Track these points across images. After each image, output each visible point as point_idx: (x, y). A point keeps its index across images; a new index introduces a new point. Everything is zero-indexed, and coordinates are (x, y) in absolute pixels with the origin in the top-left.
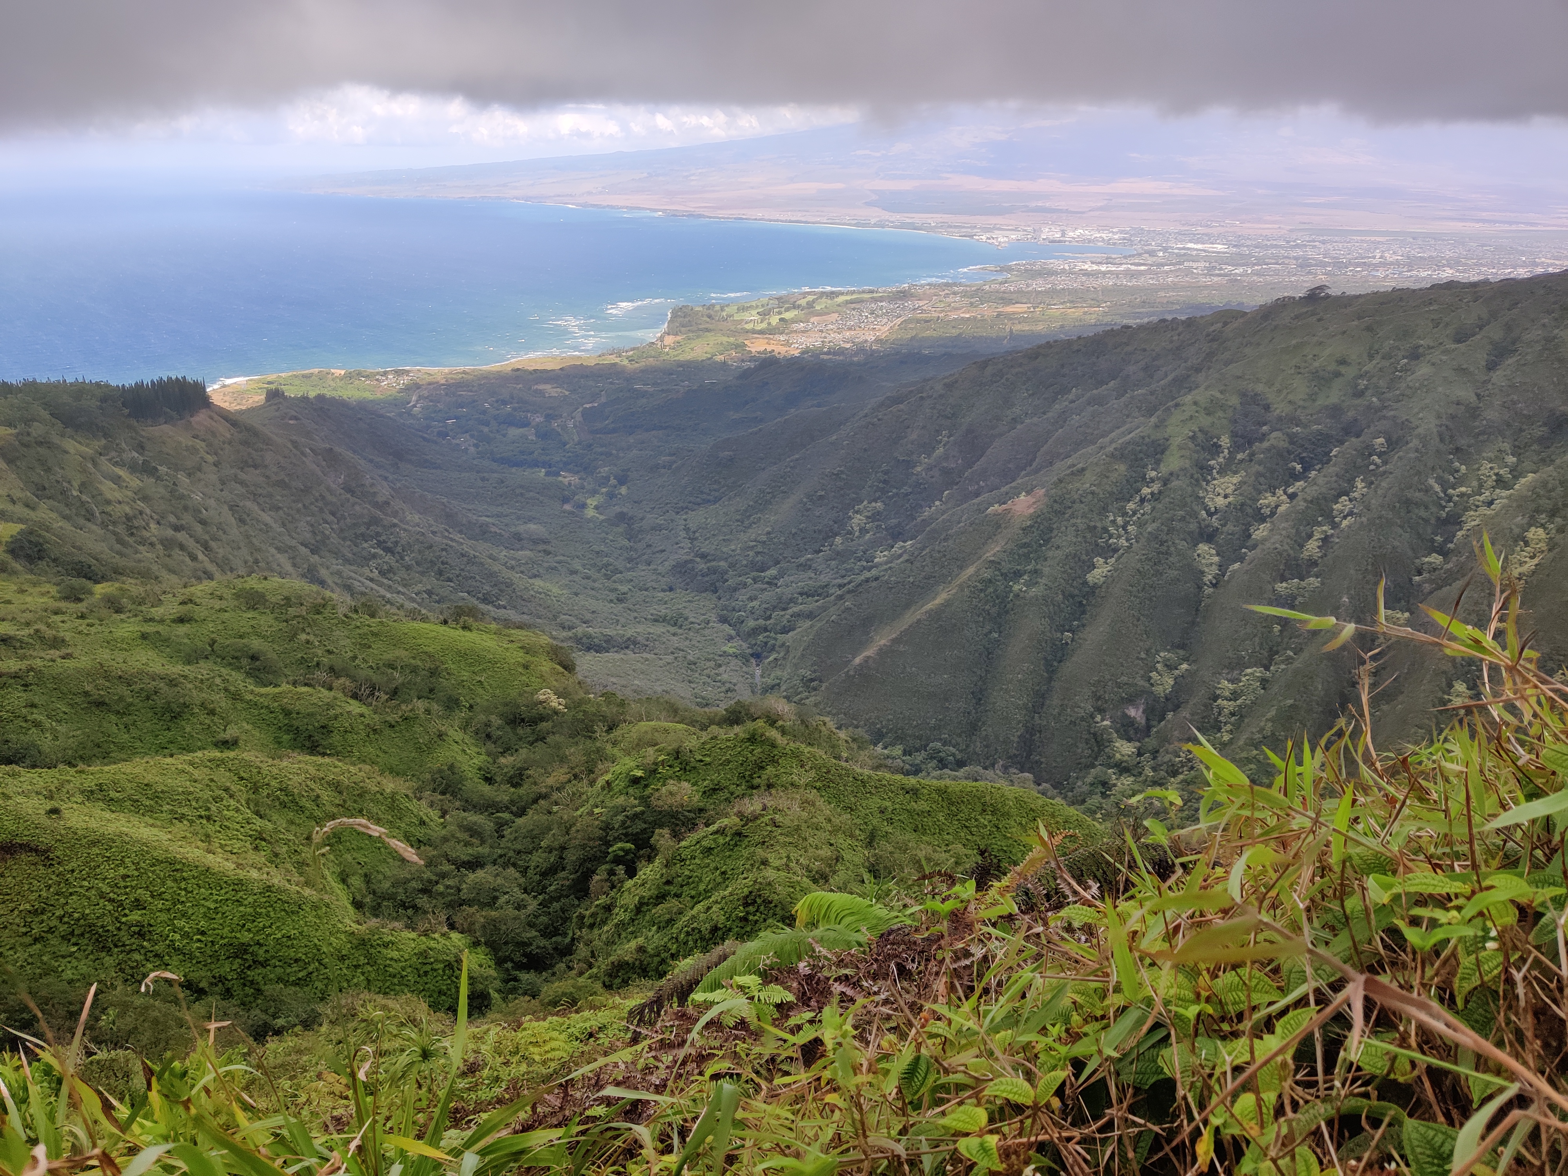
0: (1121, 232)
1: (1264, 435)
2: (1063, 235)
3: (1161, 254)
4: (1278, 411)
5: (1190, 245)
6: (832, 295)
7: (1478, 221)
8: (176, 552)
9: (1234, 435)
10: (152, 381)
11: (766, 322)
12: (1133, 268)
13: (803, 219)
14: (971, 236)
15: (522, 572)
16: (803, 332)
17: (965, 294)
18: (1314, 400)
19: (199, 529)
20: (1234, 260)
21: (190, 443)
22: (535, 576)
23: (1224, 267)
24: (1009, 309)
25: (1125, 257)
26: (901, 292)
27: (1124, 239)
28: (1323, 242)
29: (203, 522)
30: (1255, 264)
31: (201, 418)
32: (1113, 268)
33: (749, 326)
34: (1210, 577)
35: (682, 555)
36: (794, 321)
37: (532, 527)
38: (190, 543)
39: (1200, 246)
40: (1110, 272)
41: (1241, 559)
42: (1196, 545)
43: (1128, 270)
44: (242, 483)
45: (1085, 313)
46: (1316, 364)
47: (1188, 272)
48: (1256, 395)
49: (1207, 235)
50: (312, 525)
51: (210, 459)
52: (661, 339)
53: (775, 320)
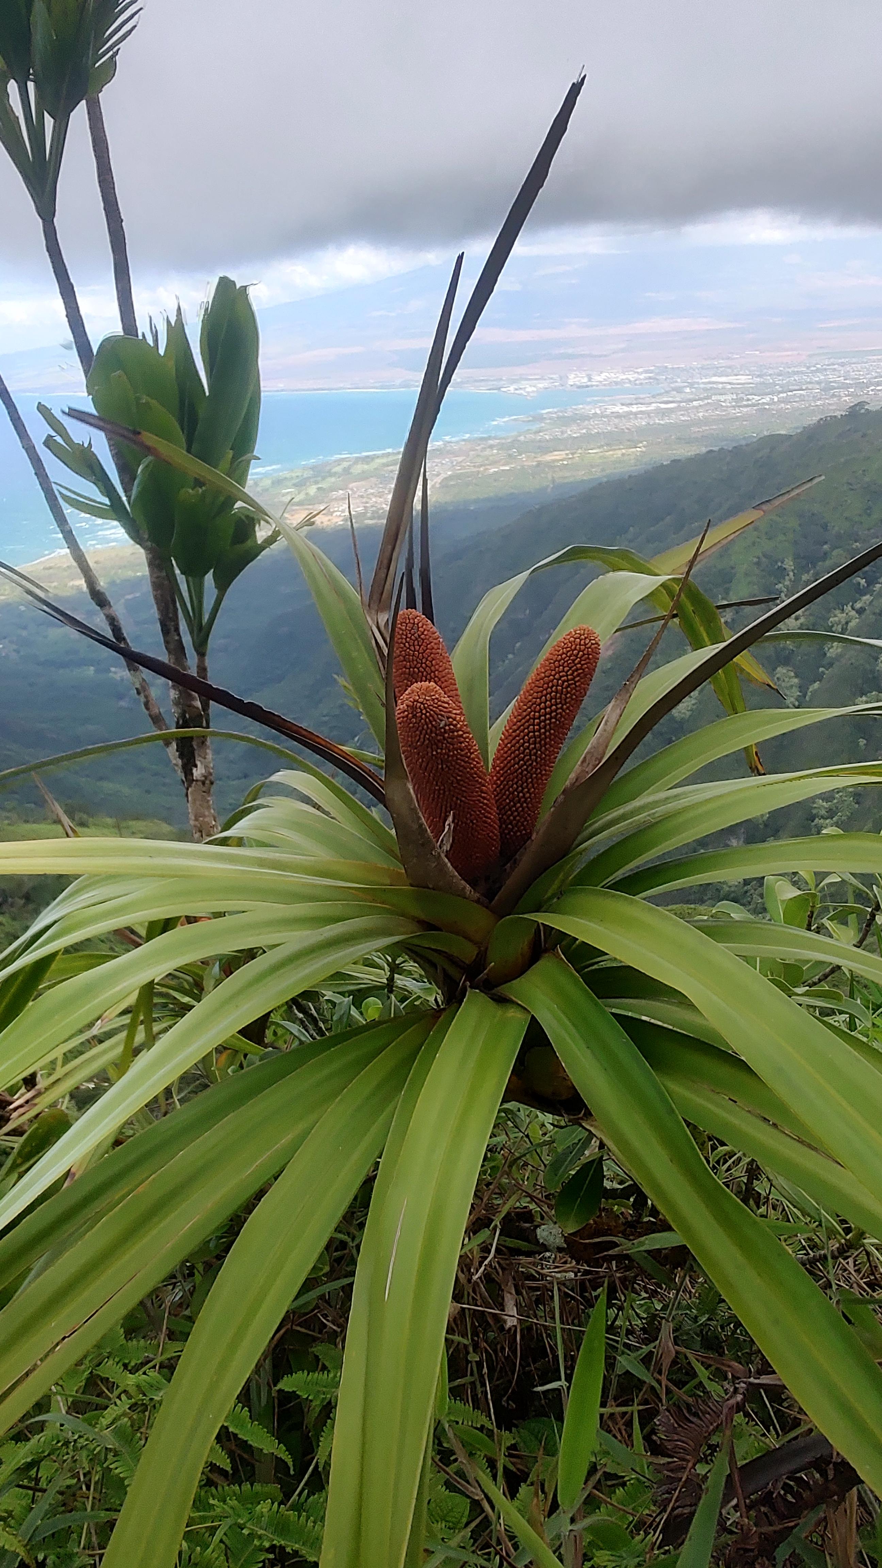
0: (646, 372)
2: (590, 380)
3: (688, 390)
4: (836, 529)
5: (714, 379)
6: (368, 460)
11: (303, 493)
12: (663, 406)
14: (499, 389)
17: (501, 447)
20: (760, 390)
23: (750, 397)
24: (549, 458)
25: (654, 397)
26: (437, 450)
27: (650, 378)
28: (842, 365)
30: (780, 392)
32: (643, 408)
33: (287, 499)
36: (333, 488)
39: (723, 379)
40: (641, 412)
43: (658, 409)
45: (623, 455)
47: (718, 405)
48: (813, 515)
49: (730, 367)
53: (312, 490)
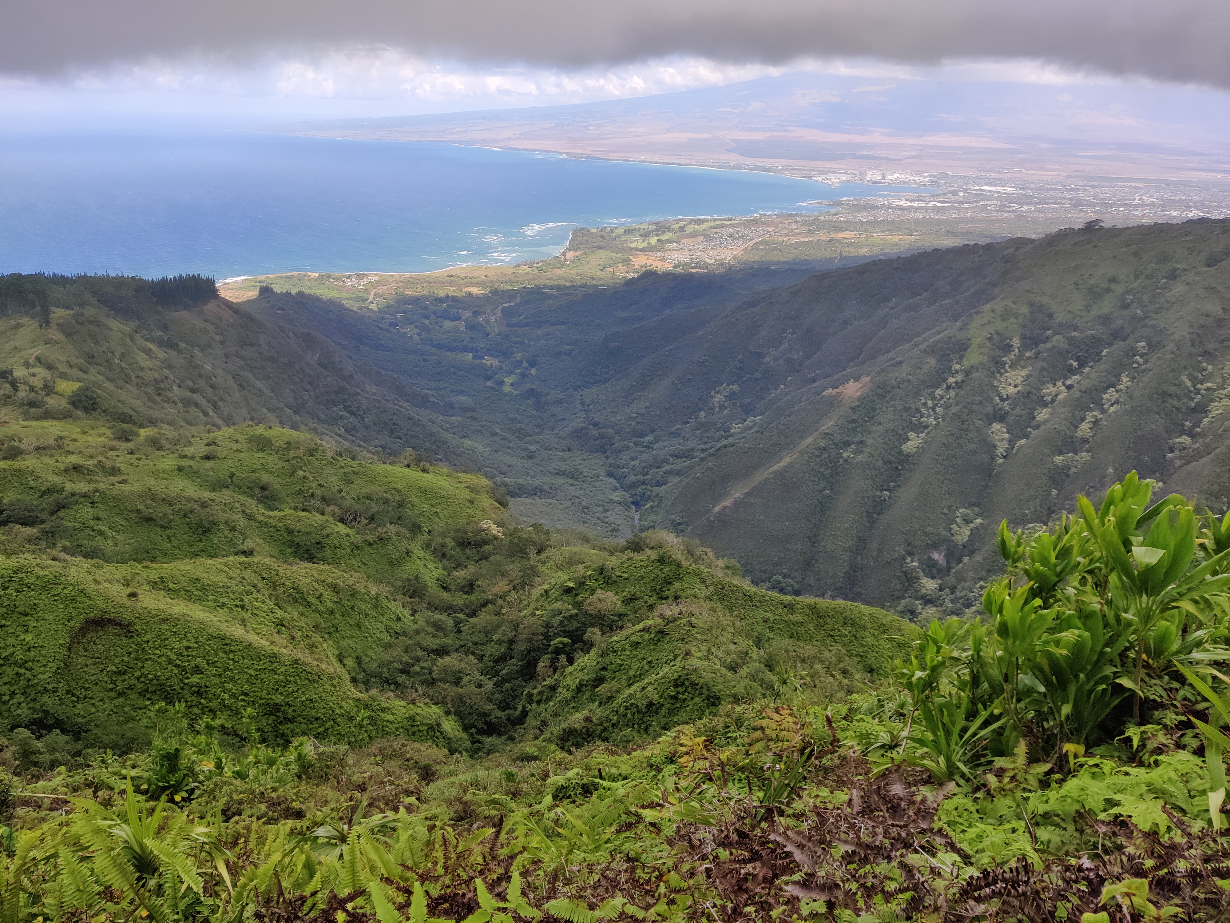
0: (930, 176)
1: (1047, 338)
2: (884, 178)
3: (962, 194)
4: (1059, 319)
5: (985, 188)
6: (699, 222)
7: (1219, 171)
8: (193, 409)
9: (1023, 337)
10: (175, 278)
11: (646, 242)
12: (939, 204)
13: (677, 162)
14: (810, 177)
15: (454, 433)
16: (675, 250)
17: (804, 223)
18: (1089, 311)
19: (210, 391)
20: (1021, 200)
21: (202, 326)
22: (464, 437)
23: (1012, 205)
24: (840, 235)
25: (933, 196)
26: (754, 220)
27: (932, 181)
28: (1093, 187)
29: (213, 387)
30: (1038, 204)
31: (211, 307)
32: (923, 204)
33: (633, 245)
34: (1001, 450)
35: (579, 422)
36: (669, 241)
37: (462, 398)
38: (203, 402)
39: (993, 189)
40: (920, 208)
41: (1027, 436)
42: (990, 424)
43: (935, 206)
44: (242, 358)
45: (900, 240)
46: (1092, 282)
47: (984, 208)
48: (1042, 305)
49: (999, 179)
50: (294, 392)
51: (218, 338)
52: (564, 254)
53: (653, 241)
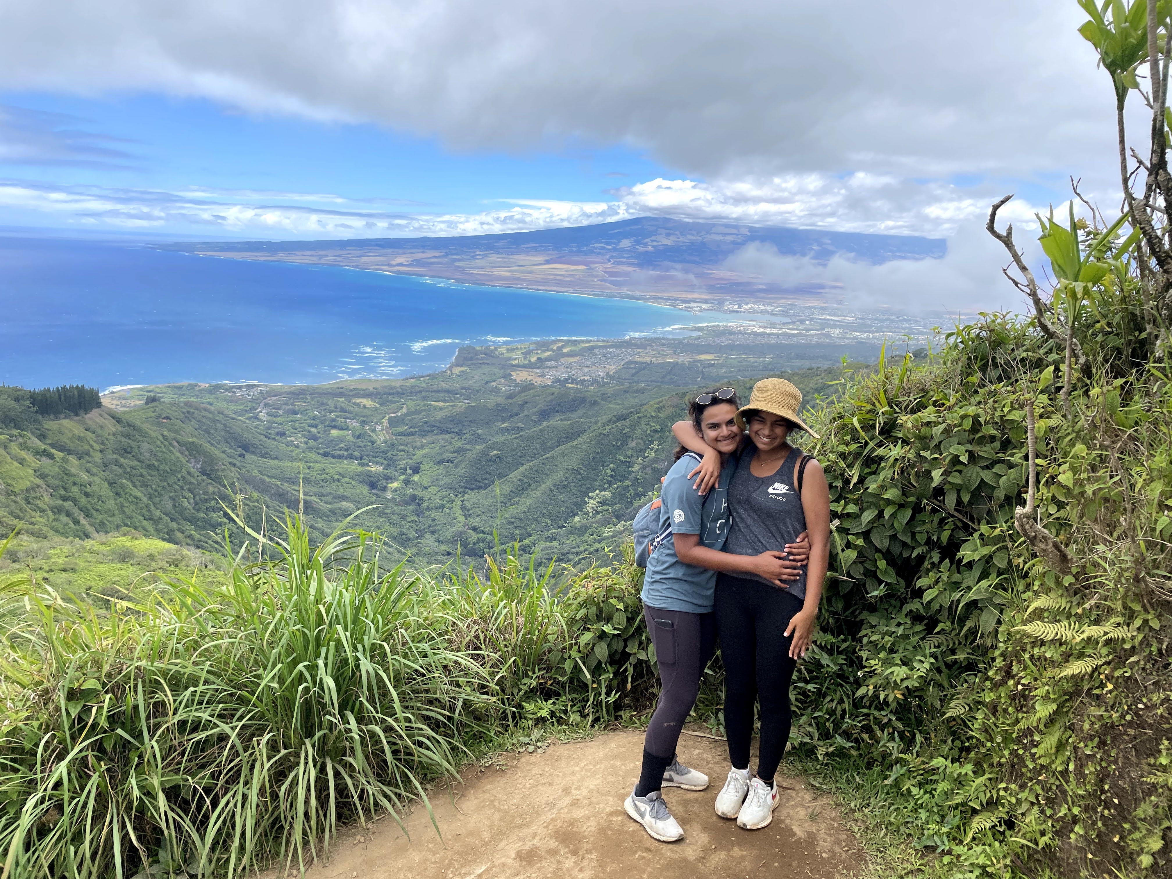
5: (828, 317)
6: (575, 343)
8: (64, 518)
10: (57, 389)
11: (527, 360)
14: (675, 306)
16: (554, 367)
17: (670, 346)
19: (83, 500)
20: (861, 328)
21: (82, 435)
23: (853, 333)
24: (702, 357)
25: (783, 324)
26: (625, 342)
27: (783, 311)
29: (87, 495)
31: (94, 414)
32: (775, 331)
33: (515, 362)
35: (459, 527)
36: (548, 359)
38: (76, 511)
39: (836, 318)
40: (773, 334)
43: (785, 333)
44: (121, 466)
45: (755, 363)
47: (828, 335)
49: (840, 310)
50: (174, 500)
51: (97, 447)
52: (450, 369)
53: (534, 359)
